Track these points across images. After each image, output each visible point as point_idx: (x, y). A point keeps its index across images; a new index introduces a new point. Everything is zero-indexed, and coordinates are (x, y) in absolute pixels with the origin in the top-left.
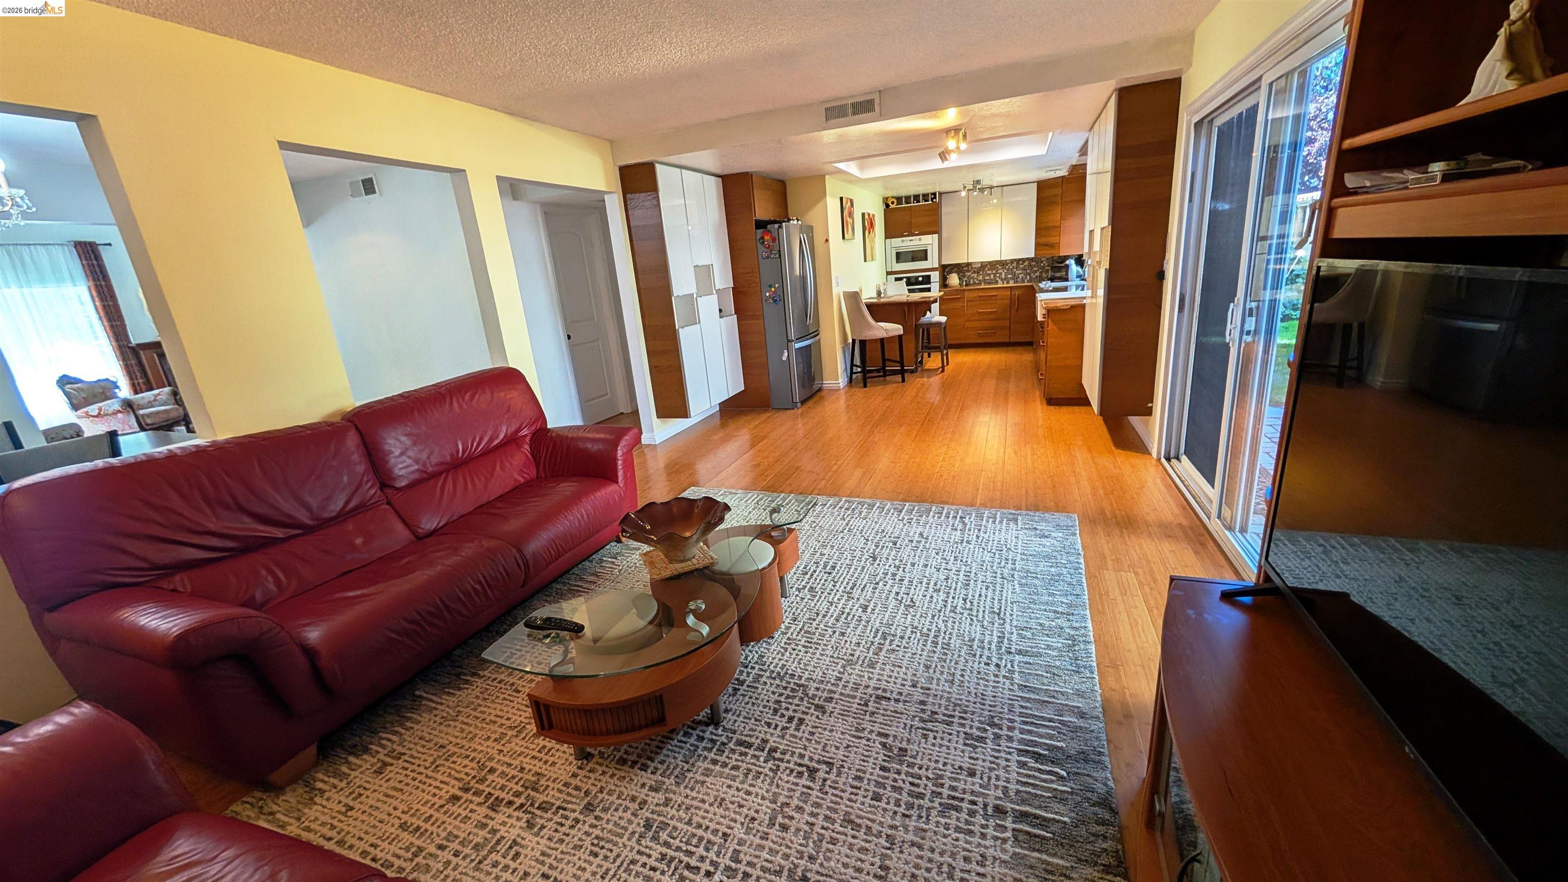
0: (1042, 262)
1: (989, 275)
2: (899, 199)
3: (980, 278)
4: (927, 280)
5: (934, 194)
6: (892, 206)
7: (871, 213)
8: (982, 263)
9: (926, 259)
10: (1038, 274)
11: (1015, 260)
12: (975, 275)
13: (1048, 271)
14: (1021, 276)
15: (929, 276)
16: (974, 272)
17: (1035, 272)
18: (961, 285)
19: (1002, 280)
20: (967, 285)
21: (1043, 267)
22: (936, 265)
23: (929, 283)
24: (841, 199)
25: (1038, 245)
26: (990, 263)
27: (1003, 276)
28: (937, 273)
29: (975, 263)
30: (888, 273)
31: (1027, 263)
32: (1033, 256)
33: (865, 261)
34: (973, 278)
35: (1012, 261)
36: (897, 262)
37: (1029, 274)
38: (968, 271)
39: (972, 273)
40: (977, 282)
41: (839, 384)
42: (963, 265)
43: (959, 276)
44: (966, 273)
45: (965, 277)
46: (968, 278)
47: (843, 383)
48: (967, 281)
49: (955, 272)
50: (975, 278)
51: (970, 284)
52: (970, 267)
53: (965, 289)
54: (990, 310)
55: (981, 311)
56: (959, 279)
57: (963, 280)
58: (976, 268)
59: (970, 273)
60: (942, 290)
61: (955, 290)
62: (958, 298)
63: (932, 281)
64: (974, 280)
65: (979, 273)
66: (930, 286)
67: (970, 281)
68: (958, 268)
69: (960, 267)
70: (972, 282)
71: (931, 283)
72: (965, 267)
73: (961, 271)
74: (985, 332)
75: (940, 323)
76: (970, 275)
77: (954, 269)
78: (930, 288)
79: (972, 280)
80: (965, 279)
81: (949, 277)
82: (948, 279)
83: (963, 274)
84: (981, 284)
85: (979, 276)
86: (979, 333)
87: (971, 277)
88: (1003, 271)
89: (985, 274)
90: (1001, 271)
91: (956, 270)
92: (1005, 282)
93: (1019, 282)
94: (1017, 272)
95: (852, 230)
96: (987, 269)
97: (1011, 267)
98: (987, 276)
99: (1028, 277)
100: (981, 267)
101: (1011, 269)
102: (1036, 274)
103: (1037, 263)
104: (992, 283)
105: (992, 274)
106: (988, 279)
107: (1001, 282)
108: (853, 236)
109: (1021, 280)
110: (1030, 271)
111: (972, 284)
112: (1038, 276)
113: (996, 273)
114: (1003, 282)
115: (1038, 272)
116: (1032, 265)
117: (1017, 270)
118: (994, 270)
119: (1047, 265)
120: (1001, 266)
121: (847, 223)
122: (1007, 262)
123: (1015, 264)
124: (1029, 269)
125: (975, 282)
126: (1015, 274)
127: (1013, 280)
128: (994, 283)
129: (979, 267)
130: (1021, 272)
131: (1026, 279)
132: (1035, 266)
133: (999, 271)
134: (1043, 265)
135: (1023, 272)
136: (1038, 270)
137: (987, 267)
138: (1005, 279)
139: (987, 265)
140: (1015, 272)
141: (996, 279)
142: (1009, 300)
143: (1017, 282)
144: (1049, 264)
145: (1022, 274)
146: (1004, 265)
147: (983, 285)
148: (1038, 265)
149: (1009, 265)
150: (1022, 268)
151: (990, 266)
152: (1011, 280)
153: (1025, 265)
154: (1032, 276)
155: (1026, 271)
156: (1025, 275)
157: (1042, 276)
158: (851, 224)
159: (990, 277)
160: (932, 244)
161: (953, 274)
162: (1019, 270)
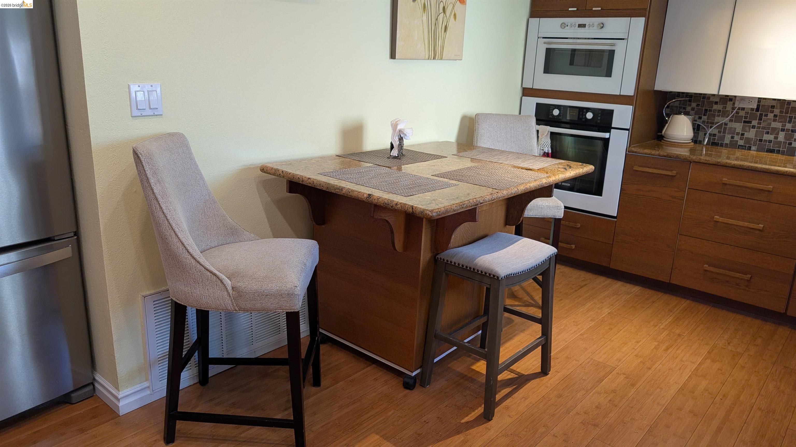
1: (775, 131)
3: (751, 134)
4: (604, 120)
8: (760, 100)
9: (609, 74)
12: (739, 127)
15: (611, 112)
16: (737, 119)
18: (695, 140)
20: (713, 144)
22: (629, 90)
23: (608, 128)
26: (783, 104)
28: (629, 109)
29: (743, 99)
30: (526, 92)
33: (393, 56)
34: (733, 132)
38: (724, 114)
39: (731, 121)
40: (741, 143)
41: (118, 400)
42: (712, 99)
43: (699, 122)
44: (716, 118)
45: (711, 127)
46: (719, 132)
47: (148, 392)
48: (715, 135)
49: (687, 114)
50: (738, 134)
51: (722, 145)
52: (729, 105)
53: (706, 154)
54: (746, 224)
55: (721, 220)
56: (697, 128)
57: (705, 134)
58: (743, 109)
59: (726, 120)
60: (633, 149)
61: (669, 157)
62: (673, 176)
63: (613, 126)
64: (732, 137)
65: (750, 122)
66: (606, 135)
67: (723, 138)
68: (698, 105)
69: (703, 102)
70: (727, 139)
71: (612, 130)
72: (716, 103)
73: (706, 110)
74: (722, 271)
75: (494, 276)
76: (726, 124)
77: (690, 105)
78: (606, 142)
79: (730, 136)
80: (710, 131)
81: (666, 122)
82: (667, 125)
83: (708, 119)
84: (749, 148)
85: (747, 128)
86: (706, 271)
87: (725, 129)
89: (764, 128)
91: (692, 109)
96: (771, 116)
98: (768, 133)
100: (757, 110)
104: (778, 153)
105: (783, 130)
106: (770, 142)
111: (726, 144)
113: (792, 131)
118: (790, 121)
125: (737, 141)
128: (783, 153)
129: (752, 110)
137: (772, 112)
139: (773, 107)
141: (790, 144)
147: (753, 152)
151: (781, 112)
159: (776, 138)
160: (627, 40)
161: (680, 116)
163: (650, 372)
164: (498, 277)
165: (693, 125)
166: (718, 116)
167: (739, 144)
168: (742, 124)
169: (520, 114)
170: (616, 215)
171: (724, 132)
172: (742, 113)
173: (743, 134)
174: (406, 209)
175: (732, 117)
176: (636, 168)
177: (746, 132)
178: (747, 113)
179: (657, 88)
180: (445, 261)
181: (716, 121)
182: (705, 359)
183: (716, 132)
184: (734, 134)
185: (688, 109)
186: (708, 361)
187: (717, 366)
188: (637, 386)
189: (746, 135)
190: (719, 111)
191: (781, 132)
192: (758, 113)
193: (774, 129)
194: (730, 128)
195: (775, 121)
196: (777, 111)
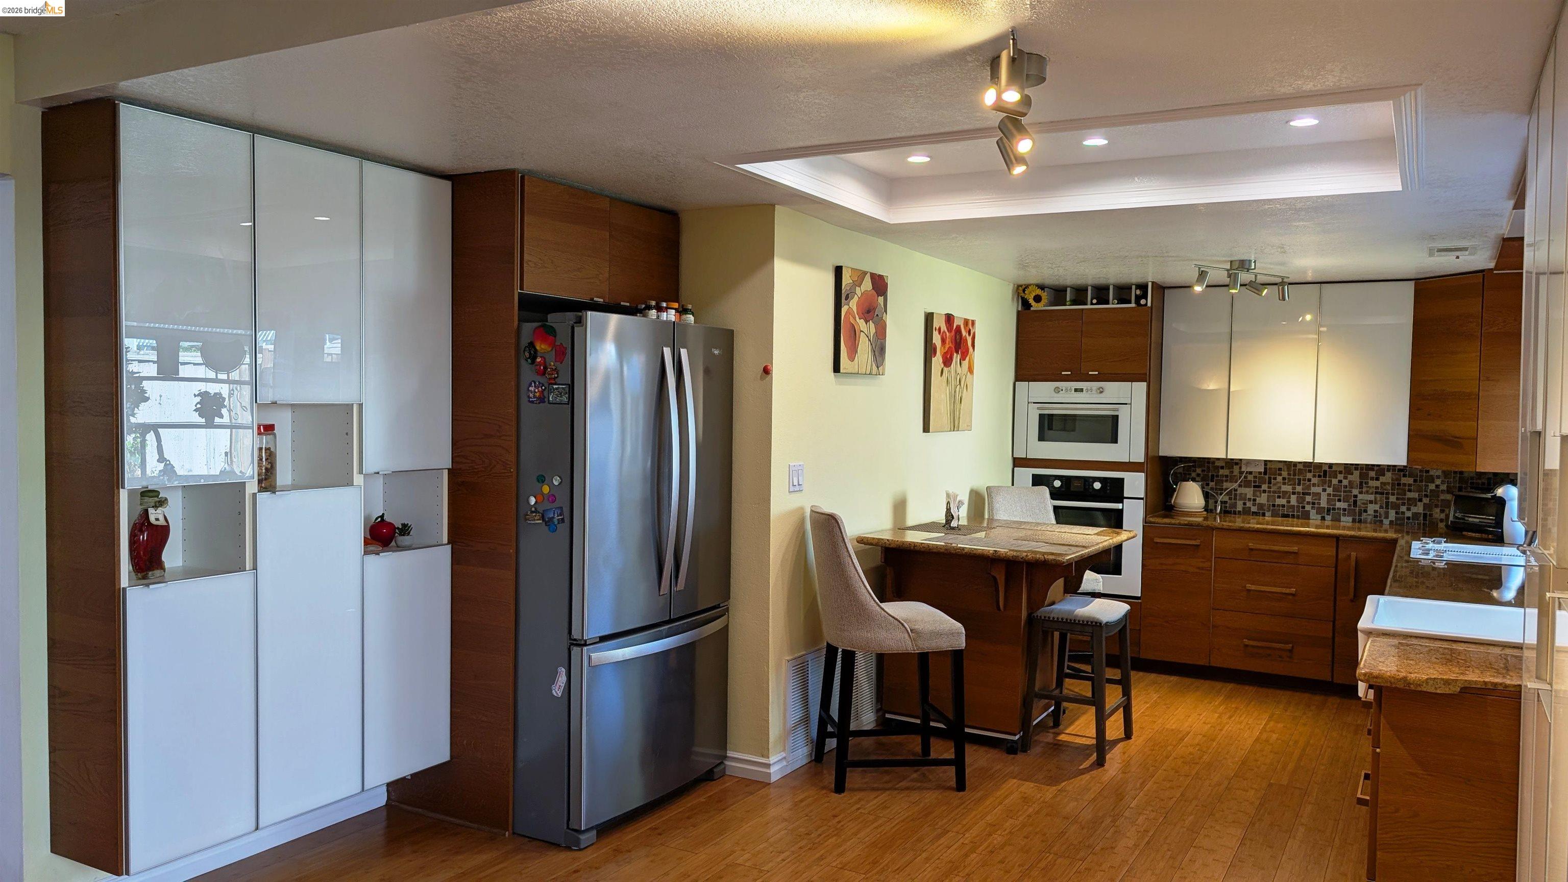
0: (1431, 479)
1: (1286, 495)
2: (1058, 293)
3: (1263, 499)
4: (1114, 490)
5: (1143, 287)
6: (1035, 306)
7: (960, 314)
8: (1266, 462)
9: (1115, 440)
10: (1419, 508)
11: (1356, 466)
12: (1249, 492)
13: (1446, 504)
14: (1371, 508)
15: (1121, 481)
16: (1247, 484)
17: (1412, 502)
18: (1206, 509)
19: (1320, 511)
20: (1225, 512)
21: (1435, 494)
22: (1139, 457)
23: (1120, 499)
24: (838, 271)
25: (1415, 439)
26: (1290, 466)
27: (1324, 503)
28: (1141, 476)
29: (1249, 462)
30: (1018, 462)
31: (1388, 477)
32: (1400, 459)
33: (926, 429)
34: (1243, 498)
35: (1348, 468)
36: (1041, 438)
37: (1396, 507)
38: (1232, 479)
39: (1240, 486)
40: (1254, 509)
41: (768, 766)
42: (1217, 464)
43: (1207, 489)
44: (1224, 483)
45: (1221, 494)
46: (1230, 499)
47: (785, 763)
48: (1226, 502)
49: (1194, 480)
50: (1249, 500)
51: (1235, 513)
52: (1236, 469)
53: (1220, 522)
54: (1278, 590)
55: (1253, 587)
56: (1206, 496)
57: (1216, 502)
58: (1251, 473)
59: (1235, 485)
60: (1151, 519)
61: (1190, 525)
62: (1198, 546)
63: (1125, 495)
64: (1245, 504)
65: (1260, 487)
66: (1120, 506)
67: (1235, 505)
68: (1203, 471)
69: (1208, 468)
70: (1240, 507)
71: (1125, 500)
72: (1222, 468)
73: (1213, 476)
76: (1235, 490)
77: (1195, 471)
78: (1121, 511)
79: (1241, 502)
80: (1220, 498)
81: (1174, 490)
82: (1176, 493)
83: (1216, 485)
84: (1264, 515)
85: (1258, 493)
86: (1247, 646)
87: (1236, 495)
88: (1324, 490)
89: (1274, 492)
90: (1318, 490)
91: (1198, 475)
92: (1328, 518)
93: (1365, 522)
94: (1360, 497)
95: (877, 353)
96: (1279, 479)
97: (1345, 482)
98: (1279, 497)
99: (1392, 514)
100: (1265, 473)
101: (1346, 487)
102: (1414, 509)
103: (1415, 481)
104: (1293, 516)
105: (1294, 493)
106: (1283, 506)
107: (1319, 517)
108: (878, 368)
109: (1371, 520)
110: (1397, 499)
111: (1239, 512)
112: (1420, 514)
113: (1303, 494)
114: (1323, 518)
115: (1419, 503)
116: (1405, 485)
117: (1361, 493)
118: (1299, 484)
119: (1443, 491)
120: (1320, 476)
121: (853, 333)
122: (1334, 468)
123: (1355, 477)
124: (1393, 494)
125: (1250, 508)
126: (1355, 502)
127: (1350, 519)
128: (1298, 517)
129: (1260, 473)
130: (1372, 497)
131: (1387, 517)
132: (1410, 491)
133: (1314, 490)
134: (1431, 491)
135: (1378, 499)
136: (1420, 500)
137: (1280, 475)
138: (1329, 510)
139: (1280, 469)
140: (1356, 496)
141: (1304, 507)
142: (1334, 569)
143: (1360, 521)
144: (1449, 491)
145: (1376, 503)
146: (1325, 476)
147: (1268, 518)
148: (1419, 490)
149: (1340, 477)
150: (1377, 488)
151: (1289, 474)
152: (1344, 515)
153: (1381, 483)
154: (1403, 513)
155: (1387, 498)
156: (1382, 511)
157: (1431, 515)
158: (868, 337)
159: (1289, 502)
160: (1131, 404)
161: (1188, 483)
162: (1367, 492)
164: (1101, 624)
165: (1203, 491)
166: (1226, 481)
167: (1252, 510)
168: (1252, 489)
169: (1013, 485)
170: (1140, 595)
171: (1235, 499)
172: (1250, 477)
173: (1255, 500)
175: (1241, 482)
176: (1157, 540)
177: (1258, 497)
178: (1255, 477)
179: (1161, 454)
180: (1043, 618)
181: (1224, 487)
182: (1268, 721)
183: (1226, 499)
184: (1246, 500)
185: (1194, 475)
186: (1272, 724)
187: (1281, 725)
189: (1258, 500)
190: (1227, 476)
191: (1292, 496)
192: (1267, 477)
193: (1285, 493)
194: (1241, 494)
195: (1284, 484)
196: (1285, 474)
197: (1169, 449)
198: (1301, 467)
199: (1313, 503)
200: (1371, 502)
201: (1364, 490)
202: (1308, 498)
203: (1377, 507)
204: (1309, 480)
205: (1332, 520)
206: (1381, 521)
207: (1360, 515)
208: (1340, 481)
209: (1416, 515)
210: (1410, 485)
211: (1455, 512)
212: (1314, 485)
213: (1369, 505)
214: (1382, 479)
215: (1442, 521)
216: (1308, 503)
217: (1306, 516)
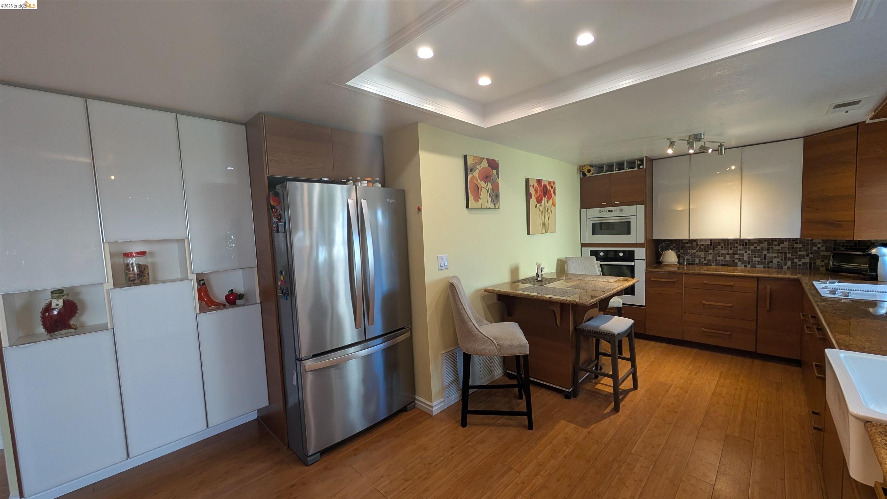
0: (814, 244)
1: (723, 255)
2: (600, 168)
3: (710, 257)
4: (630, 256)
5: (641, 160)
6: (588, 175)
7: (546, 179)
8: (711, 240)
9: (629, 233)
10: (807, 260)
11: (765, 240)
12: (702, 254)
13: (825, 257)
14: (775, 261)
15: (633, 252)
16: (701, 250)
17: (802, 257)
18: (679, 263)
19: (743, 262)
20: (689, 265)
21: (817, 252)
22: (642, 240)
23: (633, 260)
24: (465, 157)
25: (805, 224)
26: (724, 241)
27: (746, 258)
28: (643, 249)
29: (701, 240)
30: (583, 245)
31: (786, 244)
32: (796, 234)
33: (529, 233)
34: (699, 257)
35: (760, 241)
36: (594, 233)
37: (791, 259)
38: (693, 248)
39: (697, 251)
40: (705, 262)
41: (432, 407)
42: (684, 241)
43: (679, 253)
45: (687, 255)
46: (692, 258)
47: (443, 404)
48: (689, 259)
49: (672, 249)
50: (702, 258)
51: (694, 264)
52: (694, 244)
53: (687, 270)
54: (722, 304)
55: (707, 303)
56: (679, 257)
57: (684, 259)
58: (703, 245)
59: (694, 251)
60: (649, 270)
61: (670, 272)
62: (674, 282)
63: (635, 258)
64: (700, 260)
65: (708, 251)
66: (633, 264)
67: (694, 261)
68: (677, 245)
69: (679, 243)
70: (697, 261)
71: (635, 261)
72: (687, 243)
73: (682, 247)
74: (713, 331)
75: (612, 334)
76: (694, 253)
77: (672, 245)
78: (633, 267)
79: (698, 259)
80: (686, 258)
81: (662, 254)
82: (662, 256)
83: (684, 251)
84: (711, 265)
85: (707, 255)
86: (703, 331)
87: (695, 256)
88: (746, 252)
89: (717, 254)
90: (743, 252)
91: (674, 247)
92: (749, 266)
93: (772, 267)
94: (768, 255)
95: (494, 198)
96: (719, 247)
97: (758, 248)
98: (719, 256)
99: (789, 263)
100: (711, 245)
101: (759, 250)
102: (803, 261)
103: (804, 246)
104: (728, 265)
105: (728, 254)
106: (722, 260)
107: (743, 265)
108: (495, 205)
109: (776, 266)
110: (792, 255)
111: (697, 263)
112: (808, 263)
113: (733, 254)
114: (746, 266)
115: (806, 257)
116: (797, 248)
117: (768, 253)
118: (731, 249)
119: (823, 251)
120: (743, 245)
121: (476, 189)
122: (751, 241)
123: (765, 245)
124: (789, 253)
125: (703, 262)
126: (765, 258)
127: (762, 266)
128: (730, 266)
129: (708, 245)
130: (776, 255)
131: (786, 265)
132: (800, 251)
133: (739, 252)
134: (814, 250)
135: (780, 256)
136: (807, 256)
137: (720, 245)
138: (749, 263)
139: (719, 243)
140: (765, 255)
141: (734, 261)
142: (756, 294)
143: (768, 267)
144: (827, 250)
145: (778, 258)
146: (746, 244)
147: (713, 266)
148: (806, 250)
149: (755, 245)
150: (778, 250)
151: (725, 245)
152: (758, 264)
153: (781, 248)
154: (796, 263)
155: (786, 255)
156: (783, 262)
157: (815, 263)
158: (487, 190)
159: (725, 258)
160: (637, 216)
161: (669, 251)
162: (773, 253)
163: (693, 385)
164: (614, 335)
165: (677, 255)
166: (689, 249)
167: (704, 263)
168: (704, 252)
169: (581, 256)
170: (644, 305)
171: (694, 257)
172: (702, 247)
173: (705, 258)
174: (572, 302)
175: (698, 249)
176: (652, 279)
177: (707, 256)
178: (705, 247)
179: (654, 238)
180: (582, 329)
181: (688, 252)
182: (720, 378)
183: (690, 258)
184: (700, 258)
185: (672, 247)
186: (722, 379)
187: (728, 381)
188: (689, 392)
189: (707, 258)
190: (689, 247)
191: (727, 255)
192: (712, 246)
193: (723, 254)
194: (697, 255)
195: (722, 249)
196: (722, 245)
197: (657, 236)
198: (732, 241)
199: (739, 259)
200: (775, 257)
201: (771, 251)
202: (736, 256)
203: (779, 260)
204: (737, 247)
205: (751, 267)
206: (782, 267)
207: (768, 264)
208: (756, 247)
209: (804, 264)
210: (800, 248)
211: (833, 262)
212: (740, 250)
213: (774, 259)
214: (782, 245)
215: (822, 266)
216: (737, 259)
217: (736, 265)
